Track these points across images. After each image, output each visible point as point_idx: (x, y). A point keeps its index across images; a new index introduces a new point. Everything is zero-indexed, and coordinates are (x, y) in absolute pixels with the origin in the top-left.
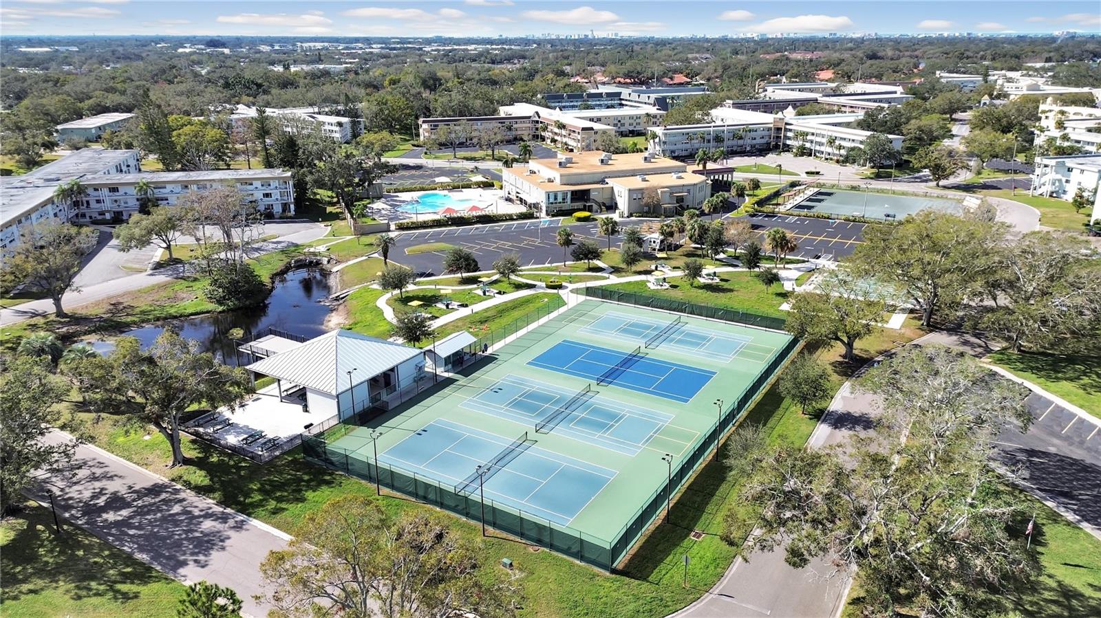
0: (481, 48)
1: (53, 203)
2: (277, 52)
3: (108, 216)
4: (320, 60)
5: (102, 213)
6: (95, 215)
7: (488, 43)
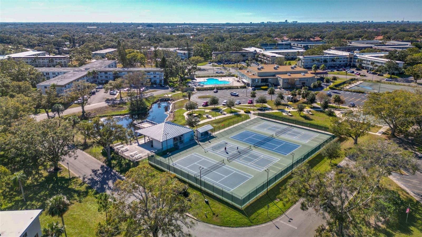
0: (242, 27)
1: (87, 76)
2: (170, 29)
3: (104, 82)
4: (184, 31)
5: (102, 81)
6: (100, 81)
7: (246, 25)
